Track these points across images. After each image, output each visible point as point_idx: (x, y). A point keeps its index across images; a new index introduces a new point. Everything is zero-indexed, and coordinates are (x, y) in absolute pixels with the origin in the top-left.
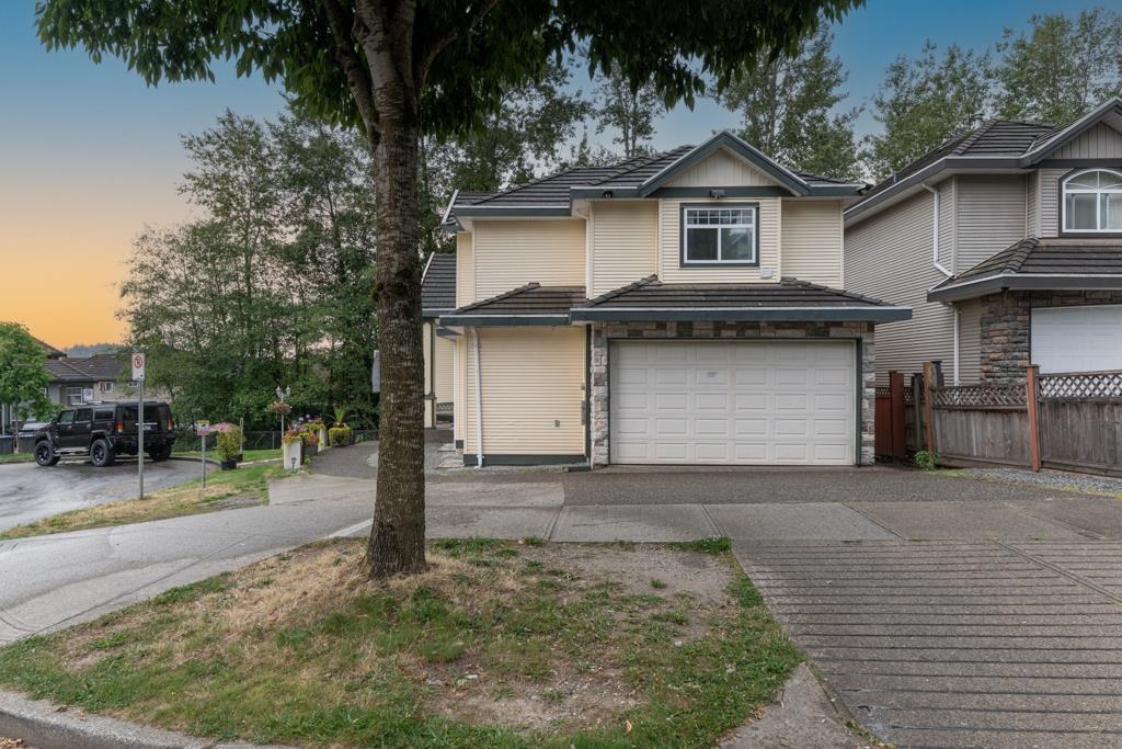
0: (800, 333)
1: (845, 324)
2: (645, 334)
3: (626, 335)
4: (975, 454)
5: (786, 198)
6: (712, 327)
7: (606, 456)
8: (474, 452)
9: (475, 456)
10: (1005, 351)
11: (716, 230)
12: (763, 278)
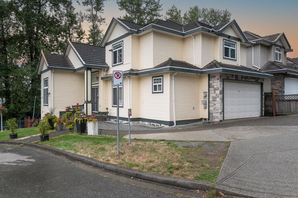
0: (254, 80)
1: (260, 79)
2: (230, 78)
3: (226, 78)
4: (292, 111)
5: (241, 43)
6: (241, 77)
7: (222, 118)
8: (172, 120)
9: (172, 122)
10: (280, 87)
11: (229, 48)
12: (237, 64)
